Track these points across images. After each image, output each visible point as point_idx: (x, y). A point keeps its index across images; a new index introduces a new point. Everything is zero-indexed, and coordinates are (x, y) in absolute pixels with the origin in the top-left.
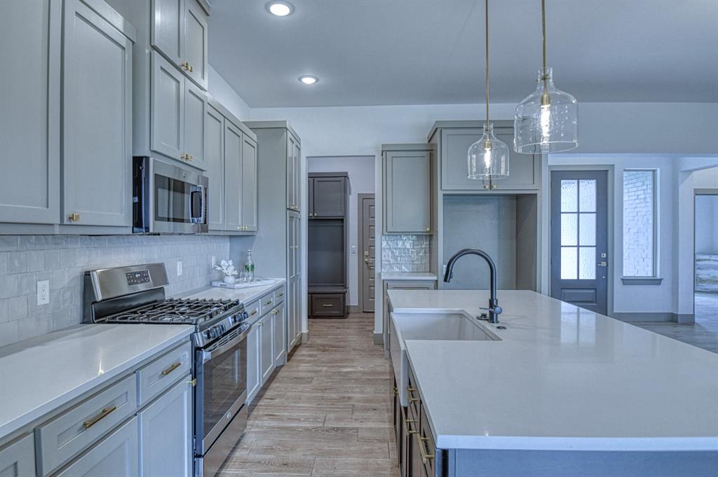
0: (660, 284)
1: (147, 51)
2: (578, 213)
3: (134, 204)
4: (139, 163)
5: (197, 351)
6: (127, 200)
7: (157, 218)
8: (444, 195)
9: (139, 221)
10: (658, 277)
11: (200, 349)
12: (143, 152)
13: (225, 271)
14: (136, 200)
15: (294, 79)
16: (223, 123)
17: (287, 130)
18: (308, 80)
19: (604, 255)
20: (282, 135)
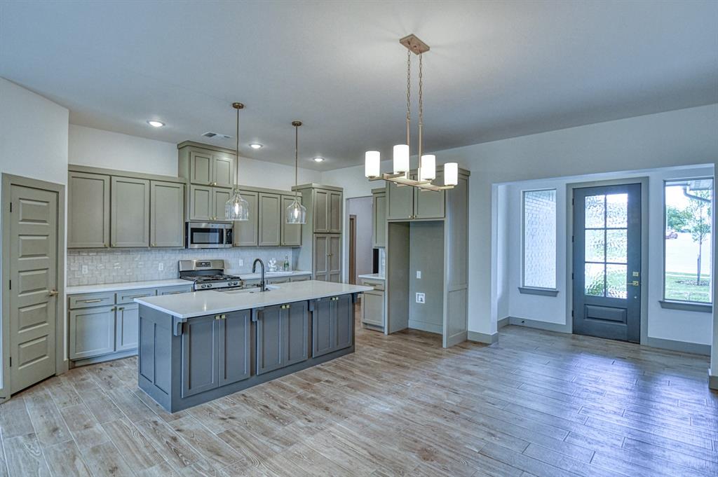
1: (189, 186)
2: (606, 229)
4: (187, 225)
6: (182, 237)
7: (192, 243)
8: (389, 223)
9: (187, 244)
12: (187, 221)
13: (270, 266)
14: (186, 237)
15: (311, 159)
16: (257, 196)
17: (313, 188)
18: (319, 160)
19: (635, 274)
20: (311, 191)
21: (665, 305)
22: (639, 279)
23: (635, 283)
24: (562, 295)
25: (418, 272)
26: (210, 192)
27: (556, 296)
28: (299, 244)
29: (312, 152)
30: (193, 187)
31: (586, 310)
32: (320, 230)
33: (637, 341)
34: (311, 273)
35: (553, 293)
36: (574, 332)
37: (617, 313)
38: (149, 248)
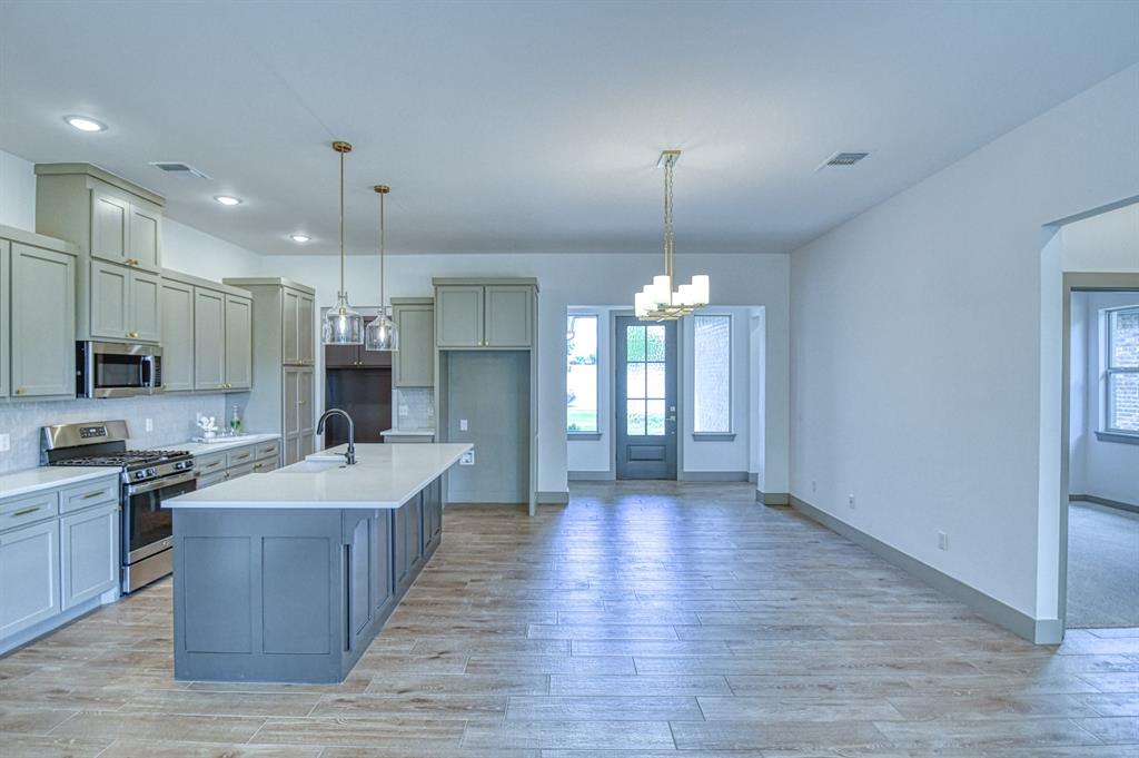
0: (733, 440)
1: (87, 262)
2: (646, 362)
3: (77, 376)
4: (80, 347)
5: (123, 487)
6: (72, 373)
7: (96, 386)
8: (441, 351)
9: (81, 389)
10: (733, 433)
11: (126, 485)
12: (84, 337)
13: (204, 427)
14: (79, 373)
15: (286, 237)
16: (191, 291)
17: (282, 286)
18: (301, 239)
19: (673, 409)
20: (277, 291)
21: (697, 437)
22: (675, 414)
23: (673, 418)
24: (606, 439)
25: (462, 421)
26: (126, 279)
27: (599, 439)
28: (250, 386)
29: (290, 225)
30: (97, 265)
31: (629, 452)
32: (290, 361)
33: (675, 478)
34: (280, 435)
35: (597, 437)
36: (617, 479)
37: (656, 451)
38: (8, 400)
